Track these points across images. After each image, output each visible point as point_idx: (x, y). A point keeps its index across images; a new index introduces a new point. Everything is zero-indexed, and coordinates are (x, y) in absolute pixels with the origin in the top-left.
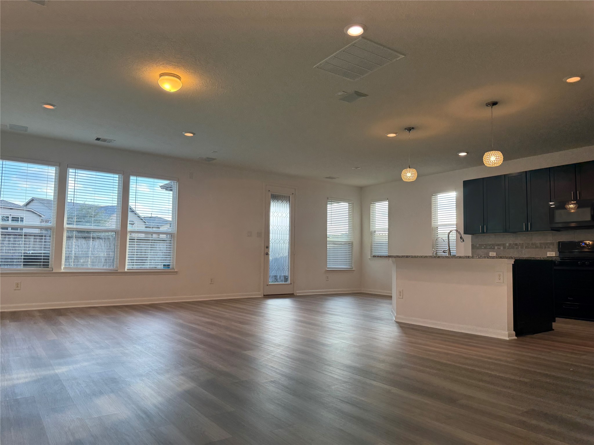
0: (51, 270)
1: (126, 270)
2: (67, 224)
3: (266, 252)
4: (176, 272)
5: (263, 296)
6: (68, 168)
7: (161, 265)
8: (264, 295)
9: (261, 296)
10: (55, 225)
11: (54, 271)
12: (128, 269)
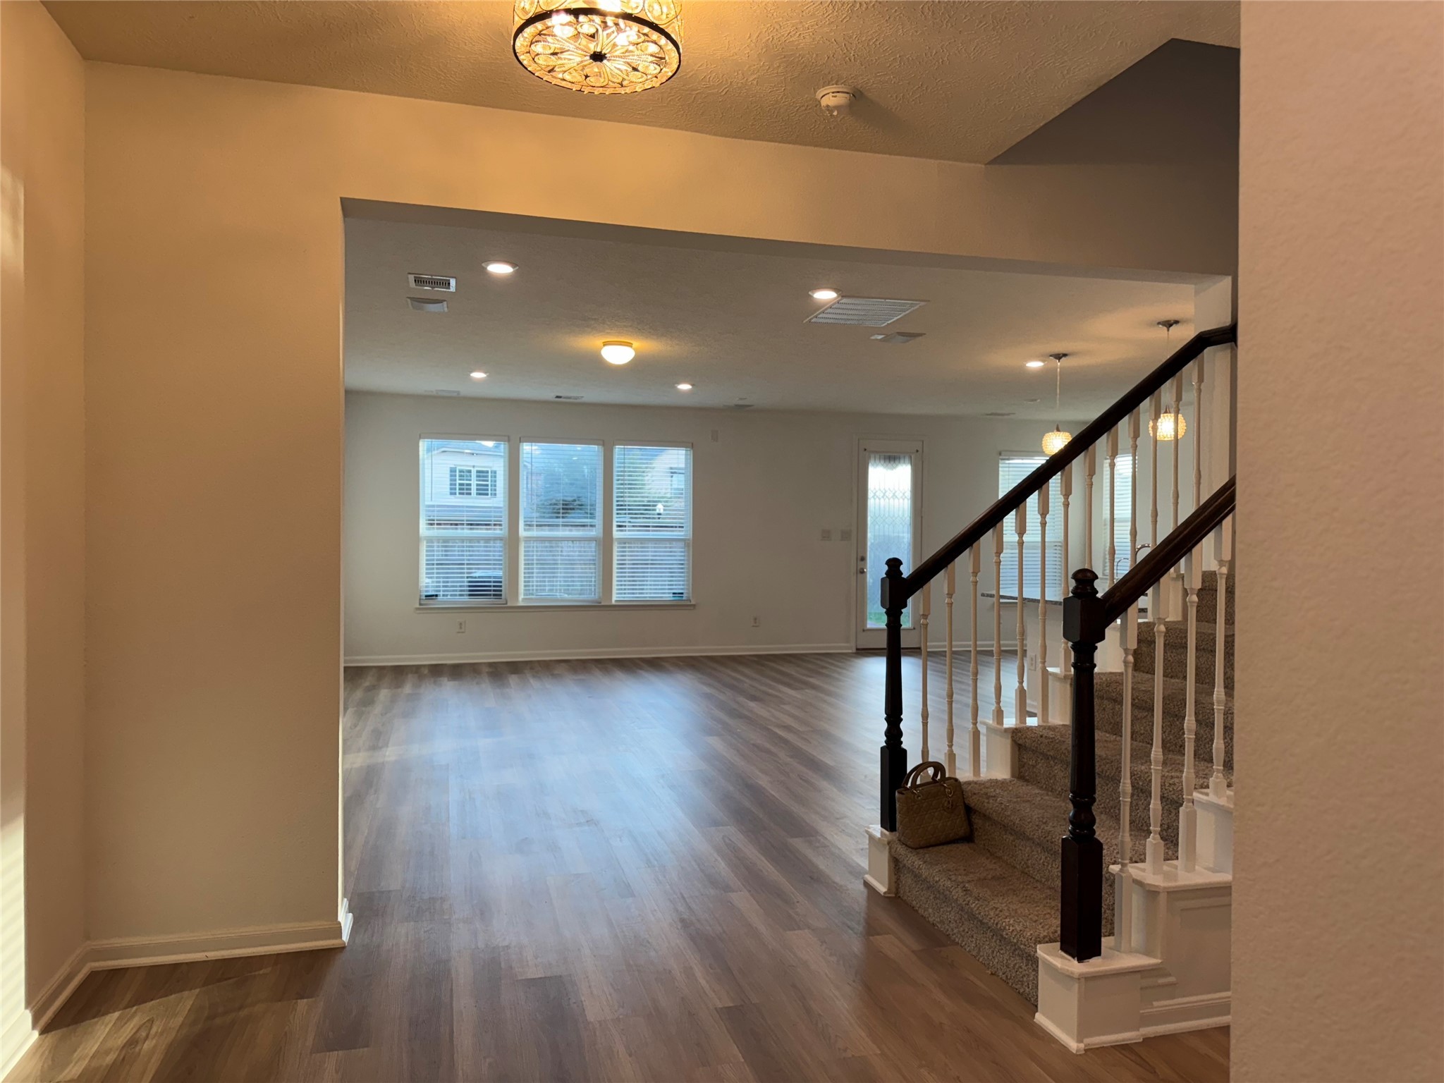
0: (505, 602)
1: (613, 603)
2: (525, 530)
3: (859, 568)
4: (694, 605)
5: (854, 651)
6: (521, 444)
7: (669, 593)
8: (857, 649)
9: (850, 651)
10: (507, 534)
11: (509, 604)
12: (616, 601)
